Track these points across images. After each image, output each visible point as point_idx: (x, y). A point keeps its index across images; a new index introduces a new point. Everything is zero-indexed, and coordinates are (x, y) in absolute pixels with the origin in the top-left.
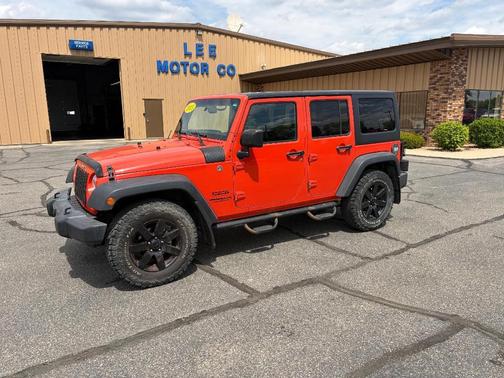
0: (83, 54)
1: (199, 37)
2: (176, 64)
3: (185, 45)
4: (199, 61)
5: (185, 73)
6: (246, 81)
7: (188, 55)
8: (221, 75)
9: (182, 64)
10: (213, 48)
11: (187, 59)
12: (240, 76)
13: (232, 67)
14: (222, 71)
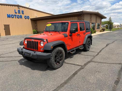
1: (19, 8)
2: (13, 15)
3: (15, 10)
4: (19, 15)
5: (16, 18)
6: (32, 20)
7: (16, 13)
8: (26, 19)
9: (15, 15)
10: (23, 11)
11: (16, 14)
12: (31, 19)
13: (28, 17)
14: (26, 17)
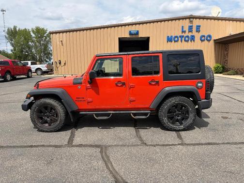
0: (134, 36)
1: (191, 22)
2: (177, 37)
3: (183, 27)
4: (190, 34)
5: (181, 41)
6: (218, 43)
7: (183, 32)
8: (202, 41)
9: (180, 37)
10: (198, 27)
11: (183, 34)
12: (215, 40)
13: (210, 36)
14: (203, 38)
